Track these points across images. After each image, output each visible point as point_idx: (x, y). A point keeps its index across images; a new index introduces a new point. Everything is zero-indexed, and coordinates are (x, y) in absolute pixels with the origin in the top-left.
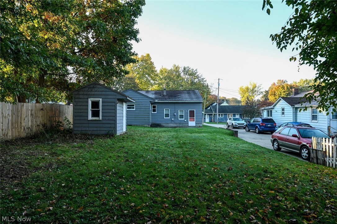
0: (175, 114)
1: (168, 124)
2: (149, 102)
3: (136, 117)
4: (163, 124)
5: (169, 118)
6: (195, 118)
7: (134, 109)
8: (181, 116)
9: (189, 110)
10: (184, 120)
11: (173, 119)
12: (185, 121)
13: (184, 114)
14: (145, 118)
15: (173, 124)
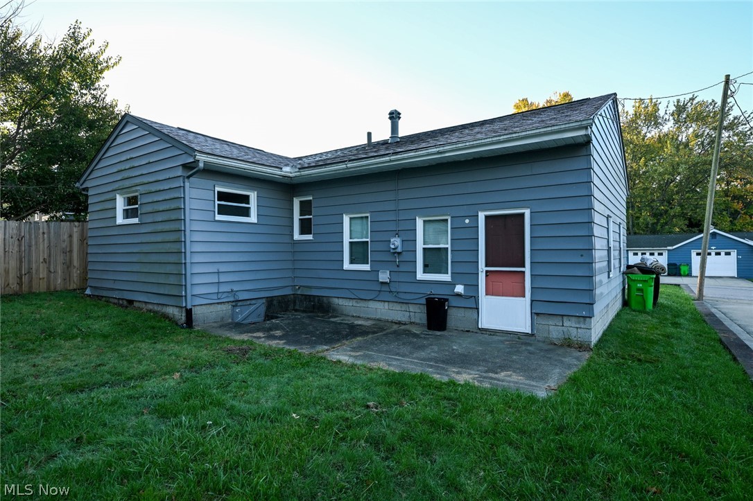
0: (396, 242)
1: (362, 304)
2: (179, 172)
4: (341, 302)
5: (367, 267)
6: (527, 269)
7: (138, 220)
8: (434, 259)
9: (482, 216)
10: (452, 285)
11: (384, 276)
12: (459, 289)
13: (449, 246)
15: (386, 304)
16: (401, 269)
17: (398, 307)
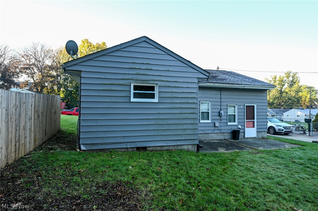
0: (222, 112)
3: (161, 122)
6: (255, 120)
7: (156, 100)
9: (246, 105)
10: (237, 125)
11: (217, 124)
12: (240, 127)
13: (236, 114)
14: (185, 127)
15: (216, 134)
16: (222, 121)
17: (220, 134)
